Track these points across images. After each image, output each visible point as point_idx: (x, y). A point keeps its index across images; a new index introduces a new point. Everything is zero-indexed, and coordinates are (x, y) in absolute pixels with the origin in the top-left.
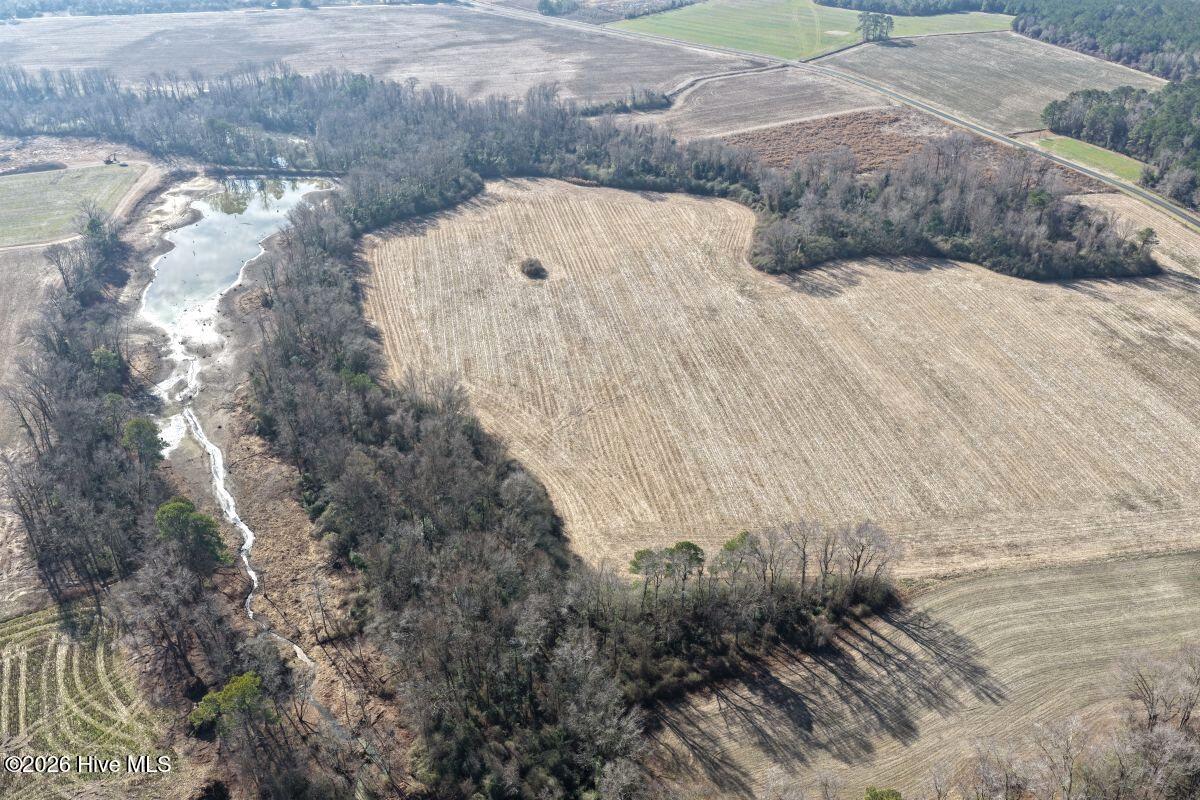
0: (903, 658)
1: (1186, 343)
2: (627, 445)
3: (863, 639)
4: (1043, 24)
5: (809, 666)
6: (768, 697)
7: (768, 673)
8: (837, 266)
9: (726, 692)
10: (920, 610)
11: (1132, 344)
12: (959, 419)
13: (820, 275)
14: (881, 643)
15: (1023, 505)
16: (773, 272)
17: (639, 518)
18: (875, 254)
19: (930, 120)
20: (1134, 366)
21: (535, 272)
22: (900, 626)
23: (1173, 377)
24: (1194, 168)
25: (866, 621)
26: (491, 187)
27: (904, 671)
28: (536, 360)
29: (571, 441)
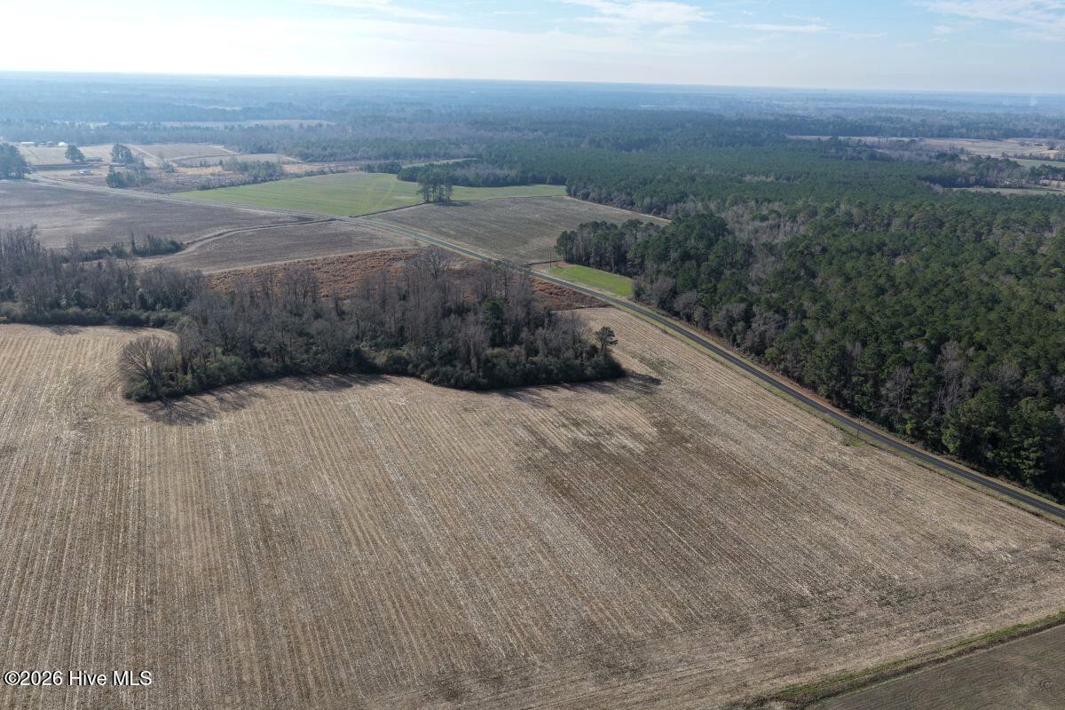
1: (624, 448)
4: (590, 188)
8: (235, 390)
11: (558, 453)
12: (261, 575)
13: (204, 400)
16: (143, 399)
20: (550, 480)
24: (675, 277)
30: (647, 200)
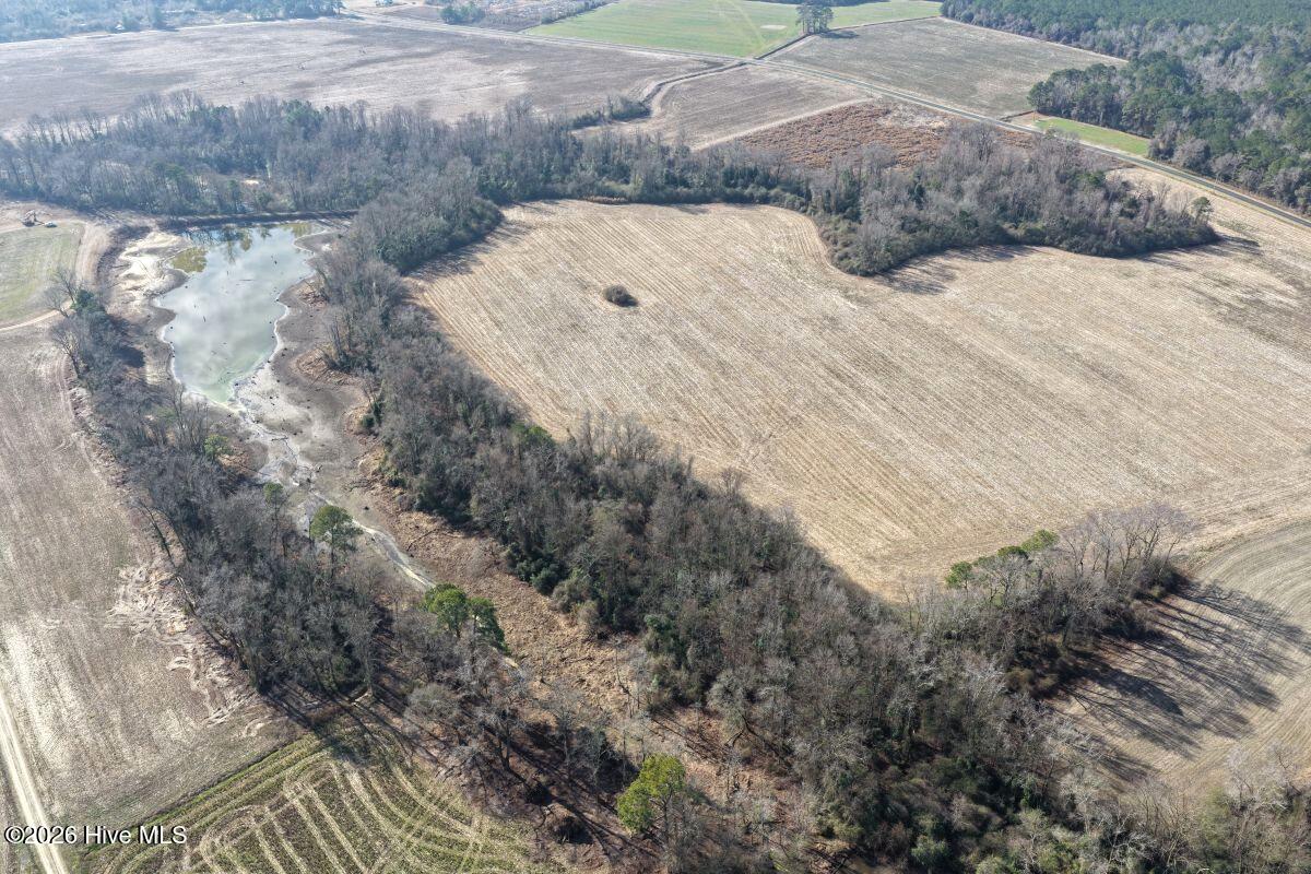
0: (1222, 630)
1: (1281, 302)
2: (832, 465)
3: (1175, 619)
4: (972, 8)
5: (1141, 653)
6: (1122, 689)
7: (1107, 666)
8: (923, 262)
9: (1079, 691)
10: (1207, 582)
11: (1236, 308)
12: (1130, 397)
13: (912, 272)
14: (1192, 619)
15: (1236, 471)
16: (866, 274)
17: (893, 537)
18: (953, 247)
19: (919, 110)
20: (1252, 329)
21: (624, 300)
22: (1200, 600)
23: (1290, 334)
24: (1204, 137)
25: (1167, 601)
26: (512, 214)
27: (1230, 642)
28: (682, 390)
29: (772, 470)
30: (1055, 27)
